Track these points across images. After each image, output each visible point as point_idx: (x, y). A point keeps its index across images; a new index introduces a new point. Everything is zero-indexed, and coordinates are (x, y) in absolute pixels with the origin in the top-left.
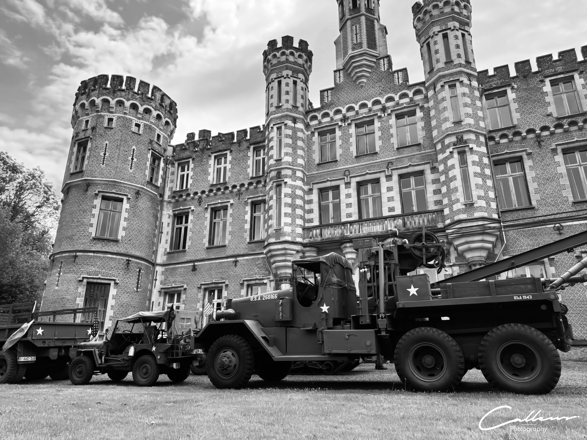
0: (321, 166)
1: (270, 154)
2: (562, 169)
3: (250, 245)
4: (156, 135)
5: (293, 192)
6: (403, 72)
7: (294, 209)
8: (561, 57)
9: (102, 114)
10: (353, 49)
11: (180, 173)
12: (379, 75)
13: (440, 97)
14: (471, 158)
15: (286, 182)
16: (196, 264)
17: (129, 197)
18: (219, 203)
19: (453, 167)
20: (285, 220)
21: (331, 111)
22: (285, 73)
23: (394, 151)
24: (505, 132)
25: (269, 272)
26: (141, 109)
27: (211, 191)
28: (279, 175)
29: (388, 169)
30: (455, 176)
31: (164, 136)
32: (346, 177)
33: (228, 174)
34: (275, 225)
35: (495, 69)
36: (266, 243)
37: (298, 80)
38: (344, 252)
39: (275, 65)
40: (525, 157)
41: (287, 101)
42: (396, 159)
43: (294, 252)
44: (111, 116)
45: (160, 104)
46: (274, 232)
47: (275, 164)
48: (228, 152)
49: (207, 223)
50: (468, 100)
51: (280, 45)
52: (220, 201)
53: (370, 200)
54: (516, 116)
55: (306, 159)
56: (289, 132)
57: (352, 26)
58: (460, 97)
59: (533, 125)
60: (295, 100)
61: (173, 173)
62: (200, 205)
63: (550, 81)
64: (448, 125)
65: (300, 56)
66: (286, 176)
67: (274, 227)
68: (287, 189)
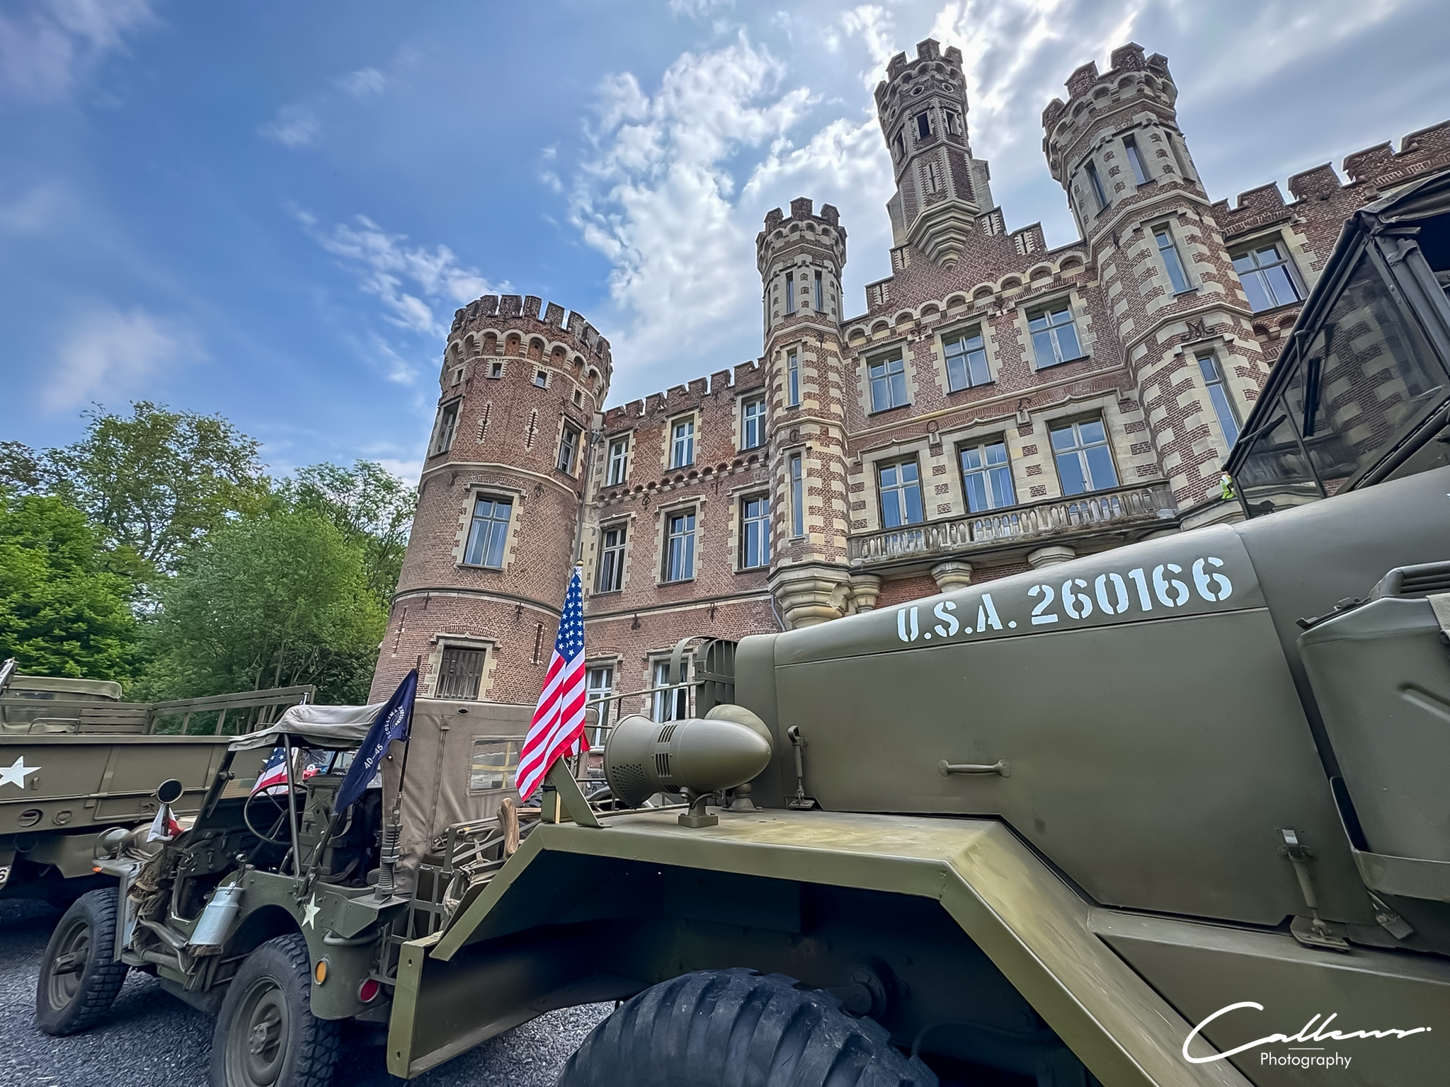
0: (876, 417)
1: (775, 401)
3: (739, 578)
4: (574, 392)
5: (825, 467)
6: (1033, 231)
7: (829, 499)
8: (1413, 145)
9: (483, 357)
10: (929, 203)
11: (613, 457)
12: (984, 244)
13: (1132, 253)
14: (1230, 363)
15: (810, 448)
16: (638, 615)
17: (523, 494)
18: (680, 503)
19: (1187, 384)
20: (808, 520)
21: (891, 317)
22: (798, 259)
23: (1030, 376)
24: (1287, 313)
25: (779, 628)
26: (549, 348)
27: (666, 482)
28: (795, 436)
29: (1021, 411)
30: (1195, 403)
31: (587, 395)
32: (930, 435)
33: (697, 450)
34: (791, 533)
35: (1243, 197)
36: (772, 570)
37: (824, 271)
38: (938, 583)
39: (780, 249)
41: (806, 304)
42: (1037, 391)
43: (833, 586)
44: (497, 359)
45: (581, 341)
46: (790, 545)
47: (787, 415)
49: (659, 540)
50: (1203, 250)
51: (787, 214)
52: (681, 499)
53: (986, 477)
54: (1314, 278)
55: (845, 406)
56: (813, 357)
57: (922, 167)
60: (820, 303)
61: (601, 458)
62: (646, 509)
64: (1163, 302)
65: (825, 232)
66: (810, 437)
67: (788, 536)
68: (811, 460)
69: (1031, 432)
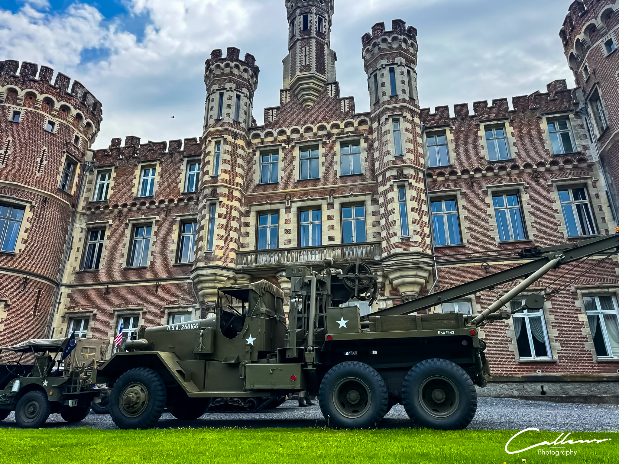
0: (261, 187)
1: (206, 169)
2: (491, 211)
3: (175, 269)
4: (74, 137)
5: (229, 213)
6: (349, 100)
7: (229, 231)
8: (495, 105)
9: (7, 105)
10: (302, 71)
11: (99, 182)
12: (326, 100)
13: (384, 129)
14: (410, 193)
15: (222, 202)
16: (109, 286)
17: (34, 204)
18: (142, 219)
19: (392, 200)
20: (217, 242)
21: (275, 131)
22: (228, 85)
23: (337, 179)
24: (443, 170)
25: (195, 299)
26: (57, 105)
27: (134, 205)
28: (214, 193)
30: (393, 210)
31: (83, 139)
32: (286, 201)
33: (156, 187)
34: (206, 248)
35: (437, 109)
36: (194, 267)
37: (242, 95)
39: (218, 76)
40: (459, 196)
41: (228, 115)
42: (338, 187)
43: (225, 279)
44: (18, 108)
45: (81, 103)
46: (204, 255)
47: (211, 180)
48: (158, 163)
49: (127, 241)
50: (410, 136)
51: (224, 55)
52: (143, 217)
53: (310, 227)
54: (453, 156)
55: (245, 178)
56: (229, 148)
57: (301, 47)
58: (402, 132)
59: (468, 166)
60: (237, 115)
61: (90, 182)
62: (120, 219)
63: (484, 126)
64: (390, 158)
65: (245, 70)
66: (222, 195)
67: (204, 250)
68: (222, 208)
69: (332, 208)
